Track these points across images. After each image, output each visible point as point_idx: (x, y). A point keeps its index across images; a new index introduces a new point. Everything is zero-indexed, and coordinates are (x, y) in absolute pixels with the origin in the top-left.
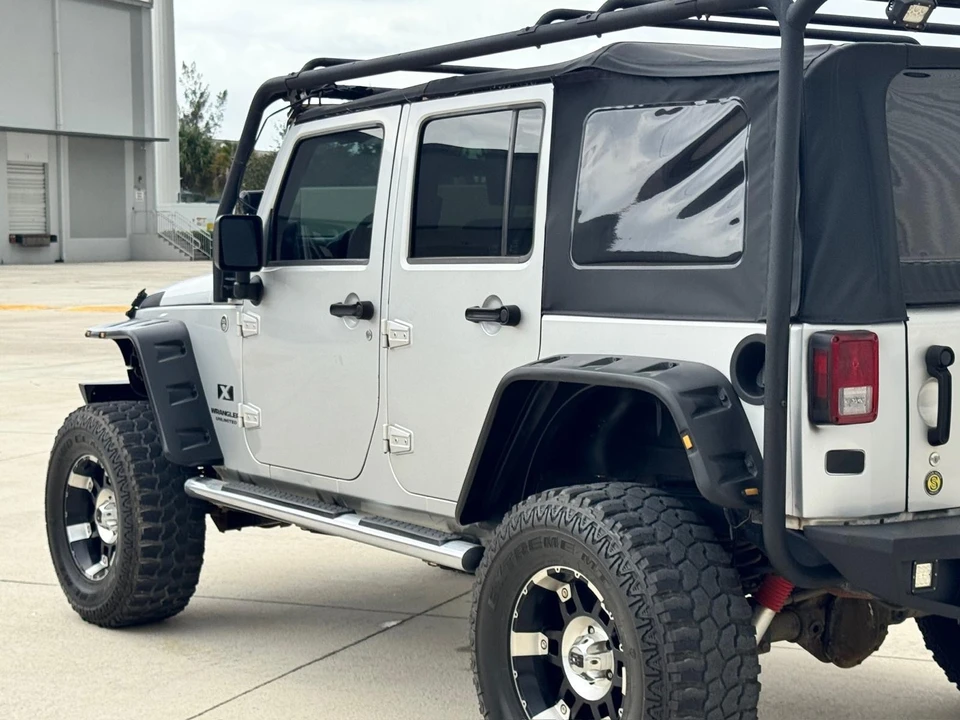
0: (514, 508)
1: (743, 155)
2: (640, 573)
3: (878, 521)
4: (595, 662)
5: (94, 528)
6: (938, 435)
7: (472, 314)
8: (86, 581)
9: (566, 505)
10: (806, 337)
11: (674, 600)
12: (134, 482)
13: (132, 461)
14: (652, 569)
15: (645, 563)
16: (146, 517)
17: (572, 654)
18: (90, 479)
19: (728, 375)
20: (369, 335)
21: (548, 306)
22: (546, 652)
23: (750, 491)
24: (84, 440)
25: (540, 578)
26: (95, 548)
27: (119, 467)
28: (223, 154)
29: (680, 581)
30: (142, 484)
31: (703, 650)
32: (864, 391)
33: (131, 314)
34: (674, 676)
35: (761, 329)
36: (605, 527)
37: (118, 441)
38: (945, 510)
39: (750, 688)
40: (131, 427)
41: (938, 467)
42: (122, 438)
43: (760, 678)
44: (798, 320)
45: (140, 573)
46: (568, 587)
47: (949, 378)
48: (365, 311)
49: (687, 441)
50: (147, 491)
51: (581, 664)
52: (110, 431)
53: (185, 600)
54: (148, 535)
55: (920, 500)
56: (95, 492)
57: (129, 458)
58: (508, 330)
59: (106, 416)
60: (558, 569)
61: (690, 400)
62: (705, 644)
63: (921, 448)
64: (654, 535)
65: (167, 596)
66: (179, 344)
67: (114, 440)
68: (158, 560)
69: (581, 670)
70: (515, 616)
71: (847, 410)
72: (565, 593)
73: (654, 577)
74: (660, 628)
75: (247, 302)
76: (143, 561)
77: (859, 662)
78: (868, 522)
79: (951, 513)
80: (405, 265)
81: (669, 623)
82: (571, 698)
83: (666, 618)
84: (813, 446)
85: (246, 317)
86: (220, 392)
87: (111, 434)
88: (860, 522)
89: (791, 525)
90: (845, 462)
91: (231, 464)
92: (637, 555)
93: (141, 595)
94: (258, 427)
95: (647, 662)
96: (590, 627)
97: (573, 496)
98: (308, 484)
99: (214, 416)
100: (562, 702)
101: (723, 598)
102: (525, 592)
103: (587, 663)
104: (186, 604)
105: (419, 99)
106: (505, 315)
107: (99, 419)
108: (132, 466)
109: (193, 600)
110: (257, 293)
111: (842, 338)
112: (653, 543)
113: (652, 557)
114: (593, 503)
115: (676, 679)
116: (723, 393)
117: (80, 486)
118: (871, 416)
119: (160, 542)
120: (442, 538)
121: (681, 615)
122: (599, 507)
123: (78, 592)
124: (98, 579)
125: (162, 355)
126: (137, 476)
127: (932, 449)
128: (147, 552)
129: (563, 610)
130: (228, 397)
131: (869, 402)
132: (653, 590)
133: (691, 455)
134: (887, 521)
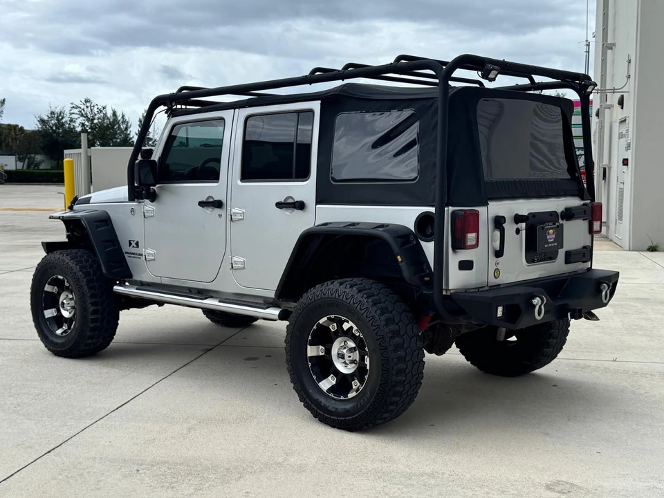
0: (309, 291)
1: (416, 135)
2: (377, 316)
3: (477, 290)
4: (350, 357)
5: (59, 311)
6: (499, 254)
7: (279, 205)
8: (58, 336)
9: (338, 288)
10: (450, 212)
11: (392, 327)
12: (86, 288)
13: (84, 278)
14: (382, 314)
15: (379, 312)
16: (93, 304)
17: (338, 354)
18: (56, 288)
19: (413, 229)
20: (220, 216)
21: (319, 200)
22: (323, 354)
23: (426, 279)
24: (55, 268)
25: (323, 321)
26: (59, 320)
27: (77, 281)
28: (7, 131)
29: (394, 319)
30: (90, 288)
31: (405, 348)
32: (474, 235)
33: (71, 208)
34: (394, 360)
35: (432, 210)
36: (358, 297)
37: (76, 269)
38: (500, 285)
39: (421, 363)
40: (81, 262)
41: (499, 267)
42: (78, 267)
43: (424, 359)
44: (448, 205)
45: (90, 331)
46: (335, 324)
47: (504, 228)
48: (218, 204)
49: (399, 258)
50: (93, 291)
51: (343, 358)
52: (72, 264)
53: (108, 344)
54: (94, 312)
55: (493, 281)
56: (59, 294)
57: (83, 276)
58: (297, 212)
59: (68, 257)
60: (333, 316)
61: (399, 240)
62: (405, 345)
63: (493, 259)
64: (380, 300)
65: (101, 341)
66: (104, 222)
67: (74, 268)
68: (99, 324)
69: (344, 361)
70: (310, 338)
71: (469, 243)
72: (333, 327)
73: (383, 318)
74: (387, 339)
75: (147, 201)
76: (91, 325)
77: (444, 353)
78: (474, 290)
79: (502, 286)
80: (240, 183)
81: (391, 337)
82: (337, 373)
83: (389, 335)
84: (453, 260)
85: (147, 208)
86: (130, 244)
87: (72, 265)
88: (471, 291)
89: (444, 293)
90: (466, 265)
91: (136, 277)
92: (375, 308)
93: (90, 341)
94: (154, 260)
95: (382, 354)
96: (345, 342)
97: (341, 284)
98: (184, 285)
99: (126, 255)
100: (332, 375)
101: (410, 326)
102: (315, 327)
103: (346, 357)
104: (108, 345)
105: (244, 107)
106: (297, 205)
107: (64, 258)
108: (85, 280)
109: (111, 344)
110: (153, 197)
111: (467, 213)
112: (380, 303)
113: (382, 309)
114: (351, 287)
115: (395, 361)
116: (412, 238)
117: (50, 291)
118: (476, 246)
119: (99, 316)
120: (267, 306)
121: (396, 333)
122: (355, 288)
123: (53, 342)
124: (64, 334)
125: (98, 227)
126: (87, 285)
127: (497, 259)
128: (94, 321)
129: (333, 336)
130: (135, 246)
131: (475, 240)
132: (384, 323)
133: (401, 264)
134: (480, 290)
